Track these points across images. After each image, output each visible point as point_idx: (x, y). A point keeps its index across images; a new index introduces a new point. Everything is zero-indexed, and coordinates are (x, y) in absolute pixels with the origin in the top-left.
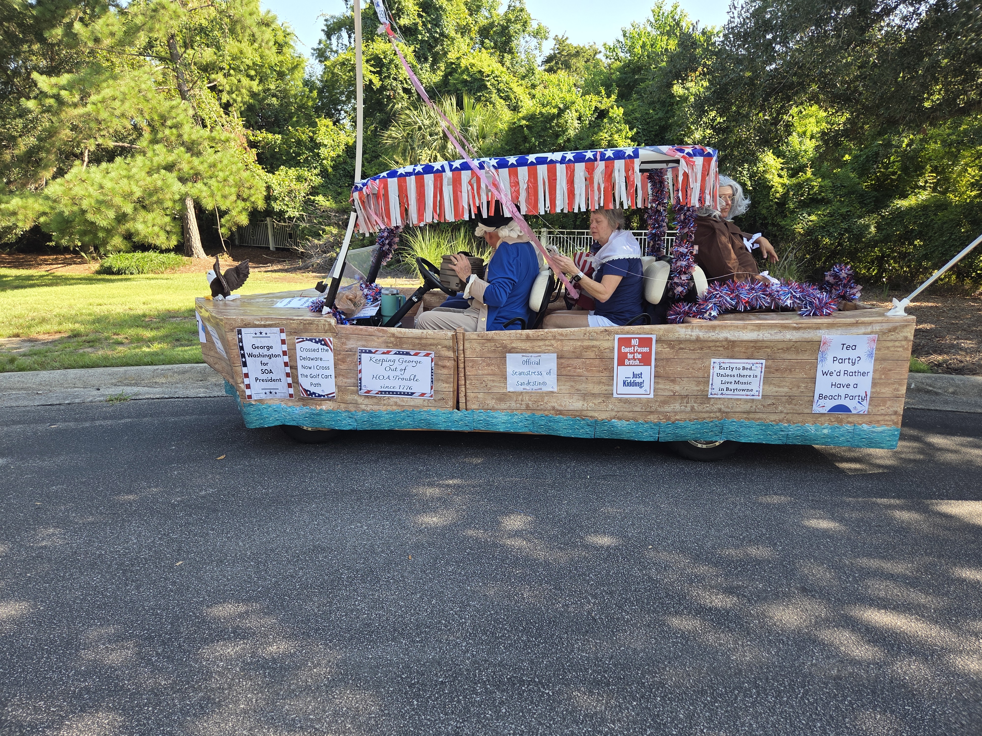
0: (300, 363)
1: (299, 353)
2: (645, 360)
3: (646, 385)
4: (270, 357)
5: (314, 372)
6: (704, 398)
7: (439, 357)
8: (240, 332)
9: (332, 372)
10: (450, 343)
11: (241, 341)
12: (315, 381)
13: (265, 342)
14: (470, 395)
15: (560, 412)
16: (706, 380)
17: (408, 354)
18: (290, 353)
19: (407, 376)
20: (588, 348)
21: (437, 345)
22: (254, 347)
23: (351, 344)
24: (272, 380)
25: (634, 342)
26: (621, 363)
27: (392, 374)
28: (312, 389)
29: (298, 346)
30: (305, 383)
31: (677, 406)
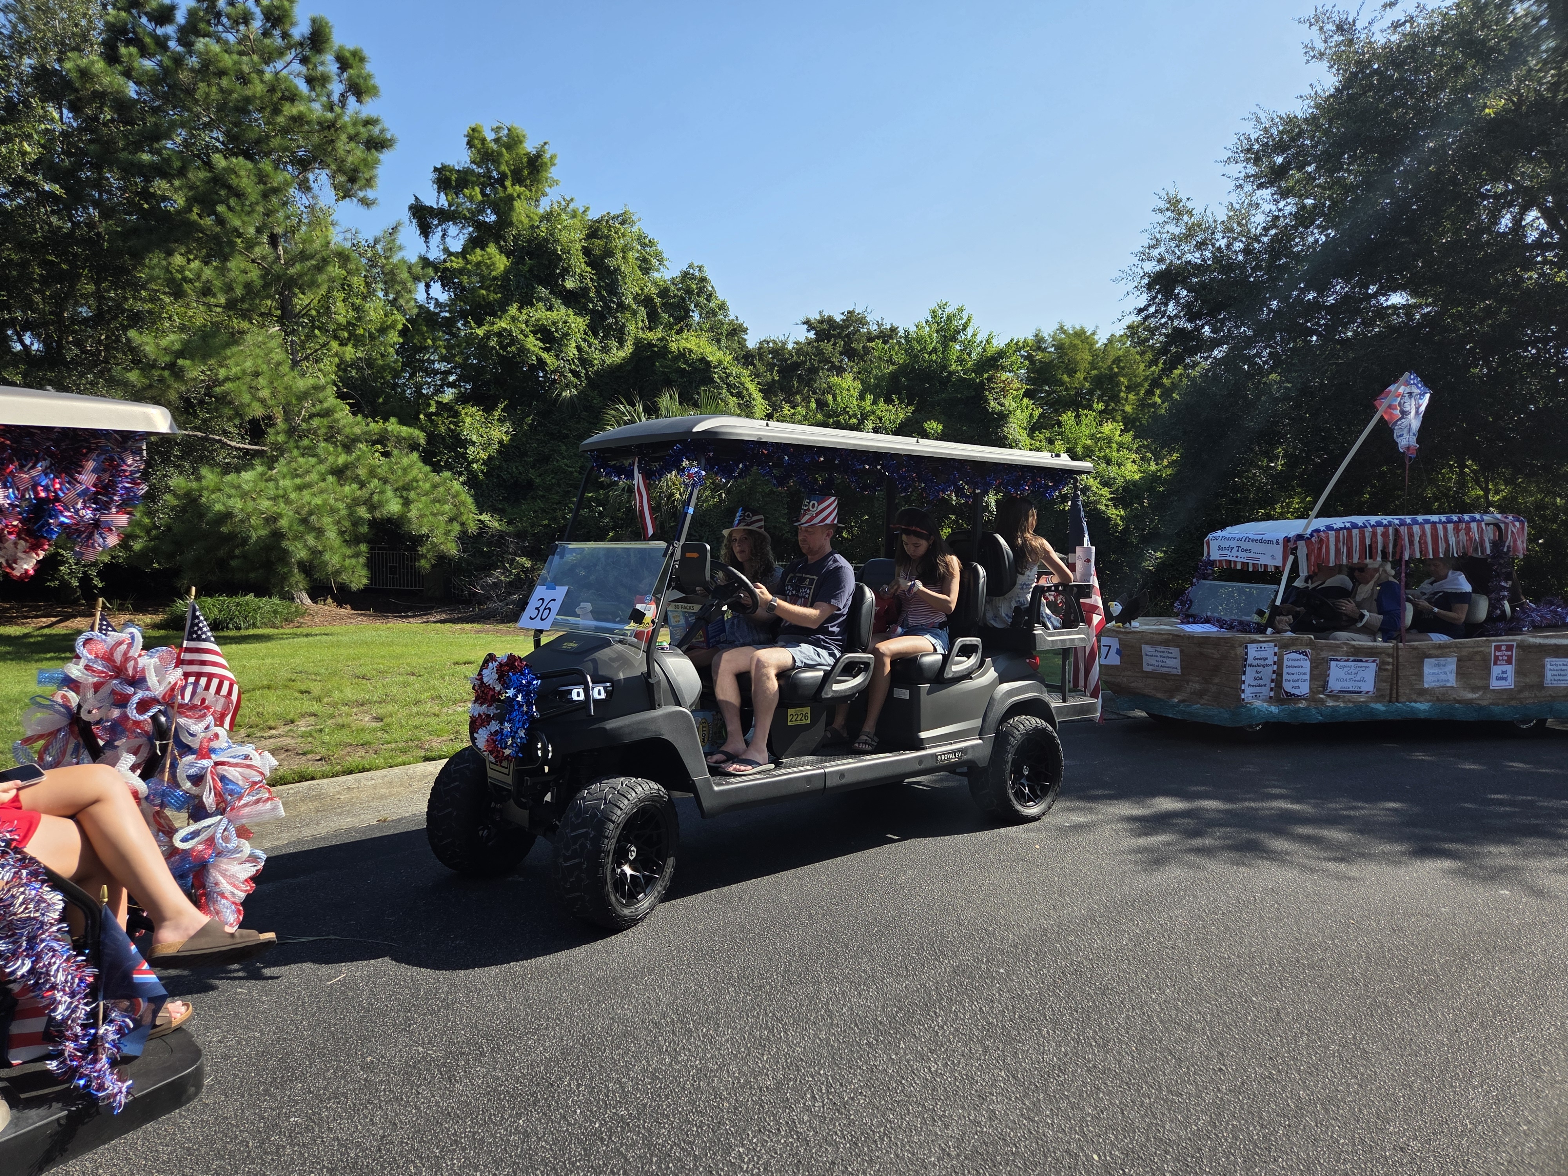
0: (1285, 670)
1: (1286, 663)
2: (1509, 661)
3: (1509, 679)
4: (1264, 666)
5: (1295, 677)
6: (1540, 686)
7: (1383, 663)
8: (1246, 647)
9: (1308, 677)
10: (1390, 651)
11: (1246, 654)
12: (1296, 684)
13: (1263, 654)
14: (1401, 691)
15: (1459, 702)
16: (1542, 675)
17: (1361, 661)
18: (1279, 663)
19: (1358, 678)
20: (1477, 653)
21: (1381, 653)
22: (1255, 659)
23: (1324, 654)
24: (1260, 686)
25: (1503, 648)
26: (1495, 664)
27: (1349, 677)
28: (1293, 691)
29: (1285, 657)
30: (1287, 687)
31: (1526, 694)
